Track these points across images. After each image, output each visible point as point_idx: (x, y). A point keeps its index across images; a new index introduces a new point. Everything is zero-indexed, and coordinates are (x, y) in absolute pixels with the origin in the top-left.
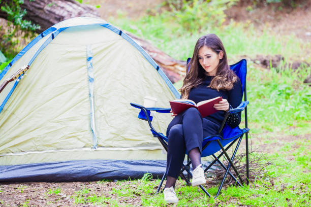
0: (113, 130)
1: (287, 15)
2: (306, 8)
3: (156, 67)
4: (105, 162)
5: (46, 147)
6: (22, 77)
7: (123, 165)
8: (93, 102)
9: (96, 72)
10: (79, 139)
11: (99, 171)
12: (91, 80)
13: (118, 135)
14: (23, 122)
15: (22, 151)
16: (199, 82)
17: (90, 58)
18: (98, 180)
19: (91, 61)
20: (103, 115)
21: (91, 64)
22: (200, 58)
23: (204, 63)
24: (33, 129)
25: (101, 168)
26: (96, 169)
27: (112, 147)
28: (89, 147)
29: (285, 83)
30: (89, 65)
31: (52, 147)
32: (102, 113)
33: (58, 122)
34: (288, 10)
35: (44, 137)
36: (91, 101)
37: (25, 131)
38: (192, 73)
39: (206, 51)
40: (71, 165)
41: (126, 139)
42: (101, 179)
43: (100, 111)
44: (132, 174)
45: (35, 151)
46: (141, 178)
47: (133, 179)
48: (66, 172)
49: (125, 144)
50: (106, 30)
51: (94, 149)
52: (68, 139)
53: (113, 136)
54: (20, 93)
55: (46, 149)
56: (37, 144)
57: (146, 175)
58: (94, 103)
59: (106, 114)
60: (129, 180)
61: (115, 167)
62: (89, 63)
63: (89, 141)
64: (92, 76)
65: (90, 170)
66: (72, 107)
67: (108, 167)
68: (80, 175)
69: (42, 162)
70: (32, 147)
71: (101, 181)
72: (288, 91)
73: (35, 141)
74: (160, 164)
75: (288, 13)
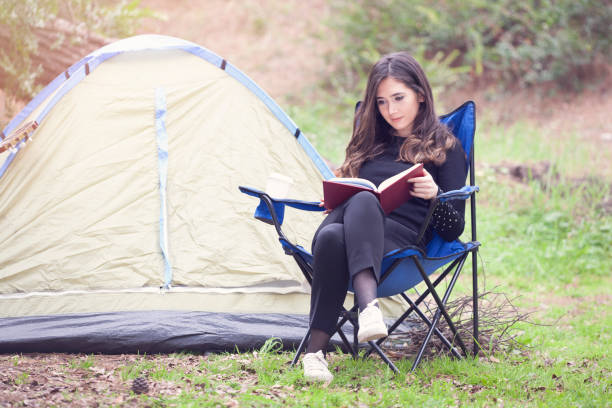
0: (206, 254)
1: (565, 106)
2: (603, 91)
3: (294, 132)
4: (187, 315)
5: (67, 284)
6: (23, 144)
7: (225, 322)
8: (164, 199)
9: (173, 140)
10: (135, 270)
11: (175, 334)
12: (162, 155)
13: (214, 263)
14: (22, 234)
15: (19, 291)
16: (379, 150)
17: (161, 113)
18: (172, 352)
19: (164, 118)
20: (186, 224)
21: (163, 123)
22: (382, 102)
23: (391, 111)
24: (43, 247)
25: (179, 328)
26: (168, 328)
27: (201, 286)
28: (154, 286)
29: (558, 209)
30: (159, 125)
31: (80, 283)
32: (181, 218)
33: (95, 236)
34: (568, 96)
35: (65, 264)
36: (161, 196)
37: (27, 250)
38: (363, 132)
39: (393, 87)
40: (118, 320)
41: (230, 272)
42: (178, 350)
43: (179, 216)
44: (241, 341)
45: (46, 290)
46: (258, 348)
47: (243, 351)
48: (108, 333)
49: (229, 280)
50: (194, 59)
51: (166, 290)
52: (113, 270)
53: (205, 264)
54: (20, 177)
55: (67, 288)
56: (48, 277)
57: (270, 341)
58: (167, 200)
59: (192, 221)
60: (236, 352)
61: (207, 326)
62: (159, 121)
63: (157, 274)
64: (165, 148)
65: (155, 331)
66: (123, 207)
67: (193, 326)
68: (136, 341)
69: (60, 314)
70: (40, 283)
71: (179, 353)
72: (564, 224)
73: (45, 270)
74: (298, 322)
75: (568, 102)
